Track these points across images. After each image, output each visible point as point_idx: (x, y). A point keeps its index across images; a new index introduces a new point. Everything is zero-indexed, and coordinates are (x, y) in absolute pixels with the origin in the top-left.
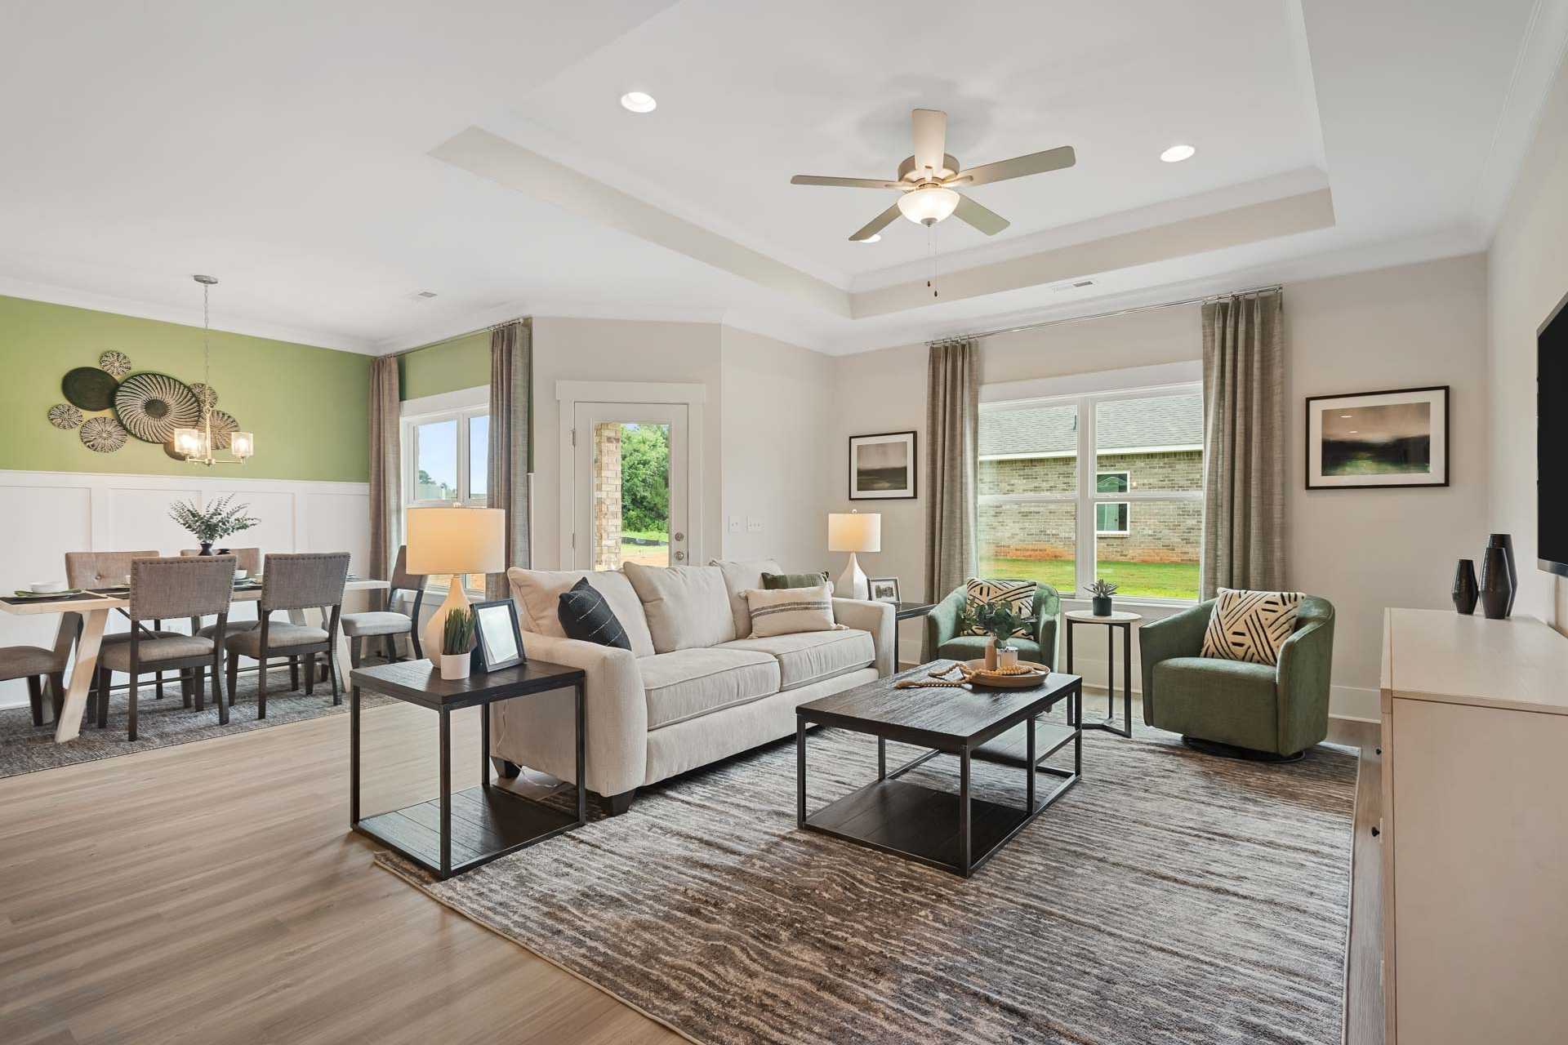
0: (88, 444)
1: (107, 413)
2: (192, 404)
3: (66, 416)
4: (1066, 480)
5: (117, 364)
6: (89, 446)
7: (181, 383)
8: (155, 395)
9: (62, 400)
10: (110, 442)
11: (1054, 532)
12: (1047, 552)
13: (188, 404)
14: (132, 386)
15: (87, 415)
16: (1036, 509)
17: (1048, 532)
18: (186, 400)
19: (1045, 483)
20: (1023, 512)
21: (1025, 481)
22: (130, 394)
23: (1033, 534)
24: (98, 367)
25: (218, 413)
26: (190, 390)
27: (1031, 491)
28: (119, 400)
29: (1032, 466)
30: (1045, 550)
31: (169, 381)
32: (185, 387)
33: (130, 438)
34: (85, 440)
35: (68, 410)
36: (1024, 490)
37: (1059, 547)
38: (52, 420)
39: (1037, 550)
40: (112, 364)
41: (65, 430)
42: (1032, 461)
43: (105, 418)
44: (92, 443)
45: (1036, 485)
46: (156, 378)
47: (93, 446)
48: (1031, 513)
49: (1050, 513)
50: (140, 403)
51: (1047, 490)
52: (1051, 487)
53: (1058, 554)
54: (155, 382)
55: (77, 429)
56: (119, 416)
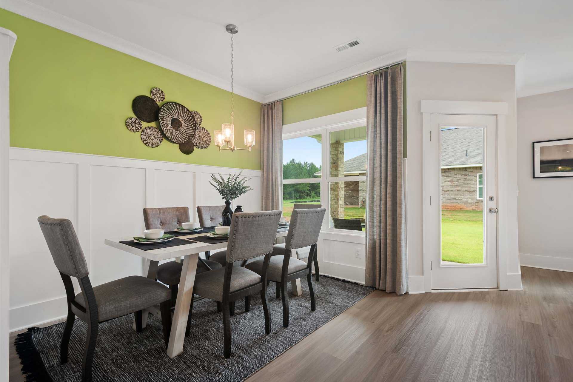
0: (145, 142)
1: (153, 124)
2: (192, 122)
3: (134, 124)
4: (465, 177)
5: (158, 95)
6: (145, 143)
7: (187, 110)
8: (175, 116)
9: (132, 115)
10: (155, 141)
11: (459, 198)
12: (457, 207)
13: (190, 122)
14: (166, 109)
15: (145, 125)
16: (451, 189)
17: (457, 198)
18: (189, 119)
19: (455, 178)
20: (445, 191)
21: (445, 178)
22: (164, 114)
23: (449, 200)
24: (149, 96)
25: (202, 129)
26: (191, 114)
27: (448, 181)
28: (160, 116)
29: (449, 171)
30: (455, 206)
31: (182, 108)
32: (189, 112)
33: (164, 141)
34: (143, 140)
35: (135, 120)
36: (445, 181)
37: (463, 205)
38: (127, 126)
39: (451, 206)
40: (156, 94)
41: (133, 133)
42: (448, 169)
43: (153, 127)
44: (147, 141)
45: (451, 179)
46: (176, 106)
47: (147, 143)
48: (448, 191)
49: (458, 190)
50: (169, 119)
51: (456, 181)
52: (458, 180)
53: (462, 208)
54: (175, 107)
55: (139, 133)
56: (160, 126)
